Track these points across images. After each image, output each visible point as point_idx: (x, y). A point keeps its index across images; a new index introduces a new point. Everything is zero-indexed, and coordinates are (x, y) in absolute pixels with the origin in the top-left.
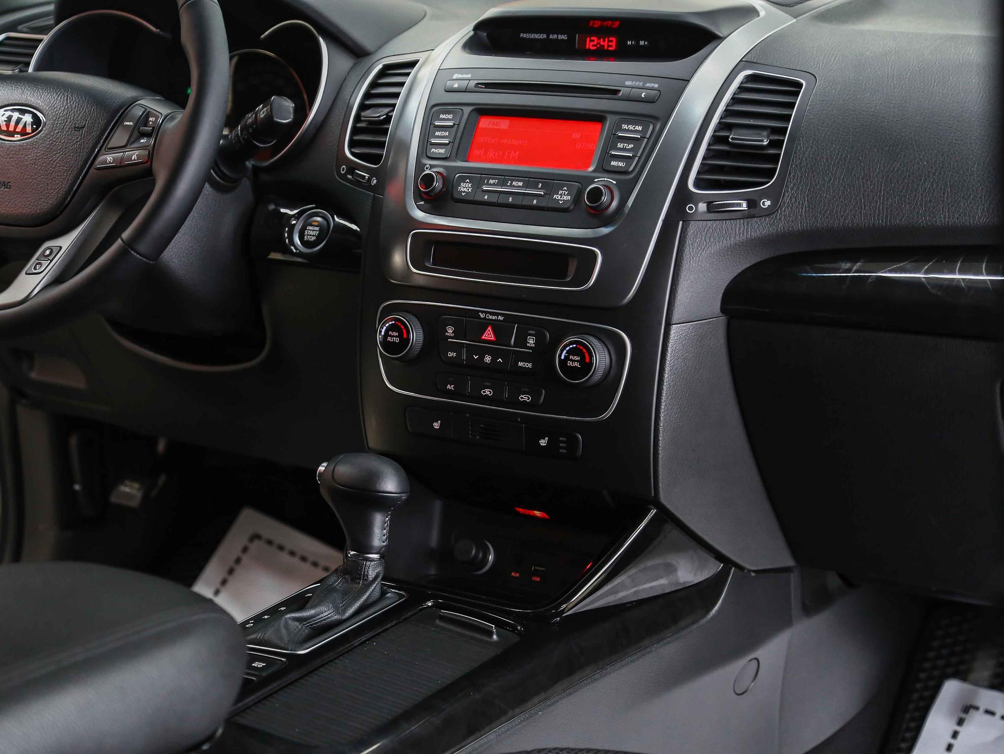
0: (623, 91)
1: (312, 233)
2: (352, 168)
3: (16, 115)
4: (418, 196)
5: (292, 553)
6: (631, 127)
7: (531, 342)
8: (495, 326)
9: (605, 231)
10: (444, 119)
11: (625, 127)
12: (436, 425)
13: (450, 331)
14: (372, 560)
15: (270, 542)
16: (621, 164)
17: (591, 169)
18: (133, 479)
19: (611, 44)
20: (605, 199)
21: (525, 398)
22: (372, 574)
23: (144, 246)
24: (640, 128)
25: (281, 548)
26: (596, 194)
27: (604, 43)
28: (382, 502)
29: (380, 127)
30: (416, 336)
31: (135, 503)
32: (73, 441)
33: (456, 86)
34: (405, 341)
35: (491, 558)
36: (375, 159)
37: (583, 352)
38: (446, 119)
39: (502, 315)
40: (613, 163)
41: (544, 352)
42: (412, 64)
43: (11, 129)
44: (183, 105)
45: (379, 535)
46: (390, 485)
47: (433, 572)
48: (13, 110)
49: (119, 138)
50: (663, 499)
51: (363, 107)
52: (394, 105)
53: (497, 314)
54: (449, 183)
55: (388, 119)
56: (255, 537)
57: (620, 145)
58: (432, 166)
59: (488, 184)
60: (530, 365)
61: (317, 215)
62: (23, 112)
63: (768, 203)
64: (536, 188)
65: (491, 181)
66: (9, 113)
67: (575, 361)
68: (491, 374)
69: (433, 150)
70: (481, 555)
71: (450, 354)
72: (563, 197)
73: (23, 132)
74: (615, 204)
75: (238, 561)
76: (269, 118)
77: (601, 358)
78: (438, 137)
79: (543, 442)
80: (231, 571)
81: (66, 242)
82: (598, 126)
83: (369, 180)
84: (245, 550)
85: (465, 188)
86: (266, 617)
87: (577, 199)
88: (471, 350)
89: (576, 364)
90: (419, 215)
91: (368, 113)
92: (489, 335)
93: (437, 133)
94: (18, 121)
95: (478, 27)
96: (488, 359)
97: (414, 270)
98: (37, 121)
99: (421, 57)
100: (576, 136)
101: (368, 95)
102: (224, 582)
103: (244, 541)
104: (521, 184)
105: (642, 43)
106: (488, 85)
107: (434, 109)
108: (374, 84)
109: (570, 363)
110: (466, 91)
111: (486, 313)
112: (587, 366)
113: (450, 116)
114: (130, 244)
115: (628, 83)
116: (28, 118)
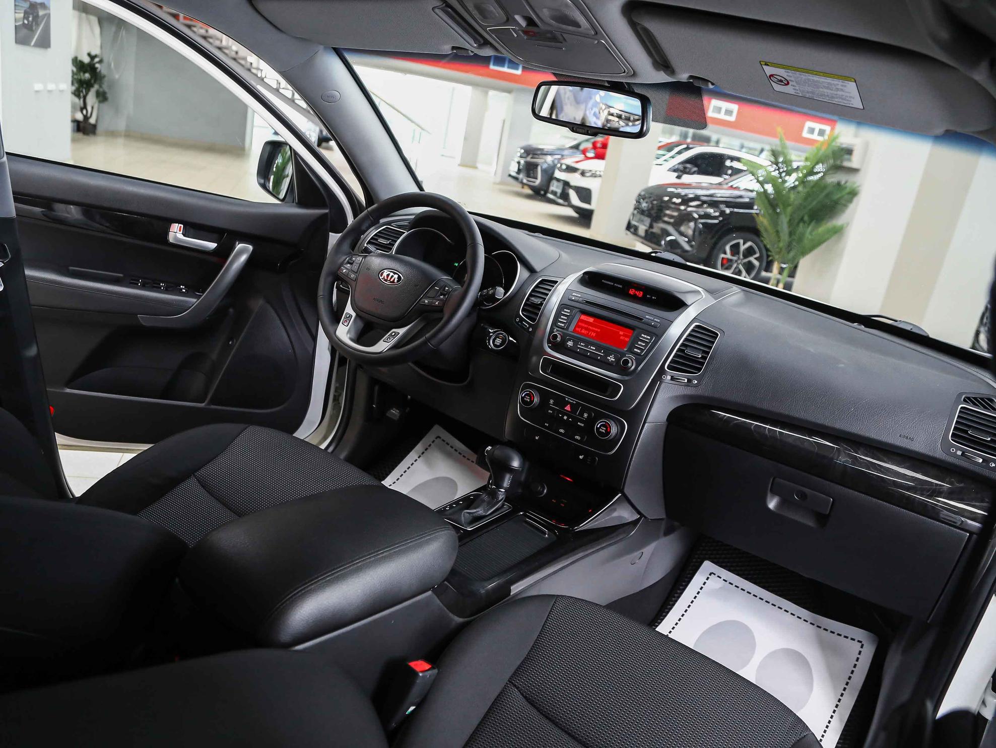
0: (645, 319)
1: (498, 341)
2: (522, 320)
3: (392, 274)
4: (549, 342)
5: (452, 447)
6: (645, 336)
7: (586, 415)
8: (572, 405)
9: (627, 378)
10: (566, 312)
11: (643, 335)
12: (537, 438)
13: (552, 401)
14: (502, 492)
15: (444, 441)
16: (639, 351)
17: (626, 350)
18: (397, 409)
19: (640, 294)
20: (630, 365)
21: (577, 437)
22: (500, 497)
23: (434, 341)
24: (649, 338)
25: (448, 444)
26: (626, 362)
27: (637, 293)
28: (511, 470)
29: (538, 307)
30: (536, 400)
31: (396, 418)
32: (377, 388)
33: (573, 298)
34: (532, 401)
35: (545, 491)
36: (533, 320)
37: (606, 426)
38: (567, 312)
39: (575, 401)
40: (635, 350)
41: (591, 422)
42: (556, 282)
43: (389, 279)
44: (462, 285)
45: (506, 483)
46: (516, 464)
47: (520, 491)
48: (391, 272)
49: (431, 294)
50: (626, 491)
51: (530, 295)
52: (545, 299)
53: (573, 401)
54: (564, 341)
55: (541, 304)
56: (439, 437)
57: (639, 343)
58: (557, 331)
59: (580, 345)
60: (583, 425)
61: (502, 334)
62: (395, 273)
63: (696, 382)
64: (601, 352)
65: (582, 344)
66: (389, 272)
67: (603, 429)
68: (565, 424)
69: (559, 324)
70: (541, 490)
71: (550, 411)
72: (611, 358)
73: (393, 282)
74: (633, 367)
75: (430, 445)
76: (494, 294)
77: (614, 430)
78: (562, 318)
79: (581, 457)
80: (426, 449)
81: (402, 331)
82: (631, 331)
83: (529, 328)
84: (433, 442)
85: (570, 344)
86: (454, 505)
87: (618, 360)
88: (559, 412)
89: (604, 431)
90: (549, 351)
91: (532, 299)
92: (568, 408)
93: (562, 317)
94: (392, 276)
95: (585, 273)
96: (565, 418)
97: (541, 372)
98: (399, 278)
99: (559, 280)
100: (621, 333)
101: (533, 291)
102: (423, 453)
103: (433, 438)
104: (594, 348)
105: (653, 298)
106: (587, 302)
107: (562, 306)
108: (537, 286)
109: (601, 430)
110: (577, 302)
111: (569, 399)
112: (608, 433)
113: (569, 311)
114: (429, 340)
115: (647, 317)
116: (396, 276)
